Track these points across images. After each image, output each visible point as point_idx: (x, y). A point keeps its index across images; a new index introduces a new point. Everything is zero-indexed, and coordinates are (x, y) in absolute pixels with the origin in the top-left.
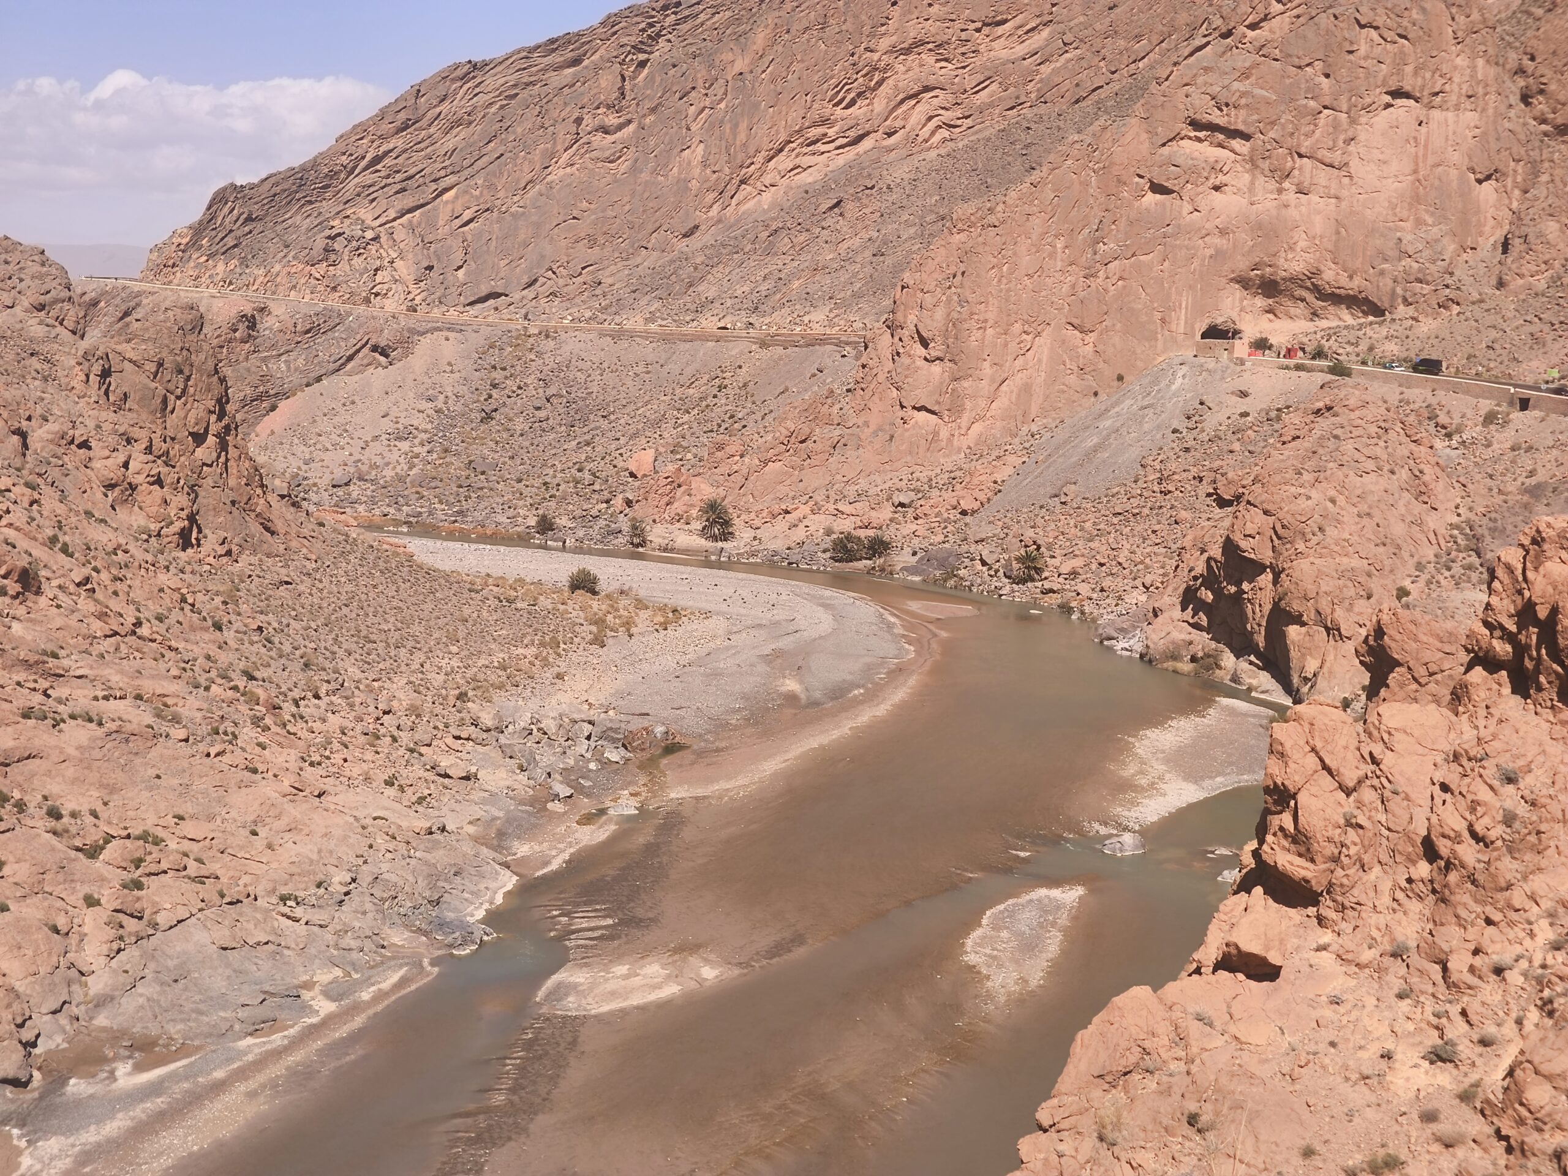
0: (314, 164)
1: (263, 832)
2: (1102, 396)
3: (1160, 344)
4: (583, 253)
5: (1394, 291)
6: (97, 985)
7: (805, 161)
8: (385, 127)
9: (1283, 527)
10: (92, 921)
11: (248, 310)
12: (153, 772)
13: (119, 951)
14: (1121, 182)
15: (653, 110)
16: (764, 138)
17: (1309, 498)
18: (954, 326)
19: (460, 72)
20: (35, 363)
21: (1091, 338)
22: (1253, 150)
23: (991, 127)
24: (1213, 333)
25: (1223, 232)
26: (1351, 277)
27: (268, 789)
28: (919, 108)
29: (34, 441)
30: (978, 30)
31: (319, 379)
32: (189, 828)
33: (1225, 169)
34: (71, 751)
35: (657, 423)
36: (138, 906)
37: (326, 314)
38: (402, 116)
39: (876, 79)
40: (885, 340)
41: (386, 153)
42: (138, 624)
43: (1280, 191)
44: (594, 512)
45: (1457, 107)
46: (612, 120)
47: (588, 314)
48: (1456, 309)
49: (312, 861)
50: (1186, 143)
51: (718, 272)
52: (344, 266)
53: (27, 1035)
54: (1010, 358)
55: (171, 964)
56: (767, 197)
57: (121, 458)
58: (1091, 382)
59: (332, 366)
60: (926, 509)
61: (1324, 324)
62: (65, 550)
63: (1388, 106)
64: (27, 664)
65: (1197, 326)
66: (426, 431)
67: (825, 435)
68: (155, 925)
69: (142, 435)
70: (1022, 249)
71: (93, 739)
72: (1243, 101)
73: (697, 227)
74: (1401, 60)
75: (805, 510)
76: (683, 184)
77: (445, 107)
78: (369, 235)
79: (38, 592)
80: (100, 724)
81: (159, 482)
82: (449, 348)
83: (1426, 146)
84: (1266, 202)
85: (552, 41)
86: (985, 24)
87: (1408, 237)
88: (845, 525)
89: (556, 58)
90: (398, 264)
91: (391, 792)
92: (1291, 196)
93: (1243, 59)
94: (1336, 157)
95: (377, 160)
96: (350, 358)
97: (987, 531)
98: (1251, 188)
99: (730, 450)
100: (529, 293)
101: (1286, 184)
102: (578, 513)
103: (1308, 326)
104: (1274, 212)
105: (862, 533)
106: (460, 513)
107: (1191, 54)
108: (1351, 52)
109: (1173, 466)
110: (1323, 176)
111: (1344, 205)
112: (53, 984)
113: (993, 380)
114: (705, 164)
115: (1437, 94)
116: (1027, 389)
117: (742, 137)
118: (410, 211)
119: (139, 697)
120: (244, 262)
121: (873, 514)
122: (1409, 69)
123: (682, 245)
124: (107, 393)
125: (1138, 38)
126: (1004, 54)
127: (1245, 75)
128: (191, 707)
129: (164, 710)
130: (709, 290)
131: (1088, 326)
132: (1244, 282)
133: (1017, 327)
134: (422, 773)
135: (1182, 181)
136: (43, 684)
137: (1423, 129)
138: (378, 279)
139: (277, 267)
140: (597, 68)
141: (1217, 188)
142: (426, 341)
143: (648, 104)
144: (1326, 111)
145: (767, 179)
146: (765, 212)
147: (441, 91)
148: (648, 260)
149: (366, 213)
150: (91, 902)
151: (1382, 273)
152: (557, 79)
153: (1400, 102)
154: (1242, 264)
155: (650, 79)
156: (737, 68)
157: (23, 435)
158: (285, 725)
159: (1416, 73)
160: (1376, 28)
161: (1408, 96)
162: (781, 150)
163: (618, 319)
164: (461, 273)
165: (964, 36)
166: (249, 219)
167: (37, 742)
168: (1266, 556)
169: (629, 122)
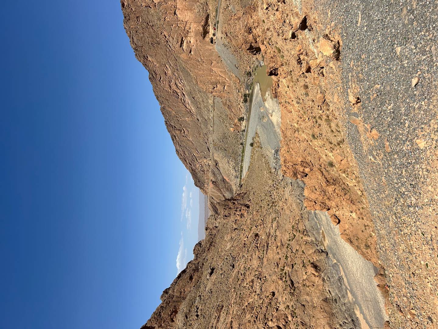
0: (191, 173)
1: (292, 210)
2: (222, 60)
3: (214, 51)
4: (202, 135)
5: (205, 13)
6: (314, 240)
7: (187, 102)
8: (186, 163)
9: (245, 42)
10: (305, 238)
11: (211, 182)
12: (283, 224)
13: (309, 235)
14: (190, 58)
15: (181, 125)
16: (184, 109)
17: (240, 38)
18: (212, 83)
19: (177, 153)
20: (225, 225)
21: (213, 62)
22: (184, 37)
23: (181, 74)
24: (212, 42)
25: (197, 41)
26: (203, 20)
27: (285, 207)
28: (179, 85)
29: (236, 227)
30: (167, 76)
31: (221, 173)
32: (291, 221)
33: (187, 41)
34: (280, 235)
35: (226, 126)
36: (303, 231)
37: (212, 172)
38: (184, 161)
39: (174, 92)
40: (214, 93)
41: (189, 163)
42: (262, 220)
43: (190, 32)
44: (240, 137)
45: (176, 3)
46: (183, 131)
47: (210, 135)
48: (208, 3)
49: (296, 204)
50: (183, 47)
51: (204, 116)
52: (205, 169)
53: (321, 251)
54: (216, 74)
55: (311, 228)
56: (192, 108)
57: (237, 215)
58: (220, 61)
59: (219, 171)
60: (239, 88)
61: (210, 24)
62: (251, 228)
63: (177, 15)
64: (268, 238)
65: (211, 45)
66: (228, 159)
67: (228, 103)
68: (305, 229)
69: (234, 212)
70: (200, 73)
71: (279, 231)
72: (177, 39)
73: (197, 119)
74: (170, 13)
75: (239, 106)
76: (191, 121)
77: (182, 155)
78: (200, 165)
79: (258, 234)
80: (276, 230)
81: (240, 210)
82: (216, 155)
83: (183, 8)
84: (192, 34)
85: (172, 140)
86: (166, 75)
87: (197, 11)
88: (242, 100)
89: (175, 139)
90: (204, 161)
91: (285, 188)
92: (191, 30)
93: (171, 39)
94: (185, 23)
95: (190, 164)
96: (218, 169)
97: (243, 79)
98: (190, 37)
99: (230, 117)
100: (208, 143)
101: (189, 31)
102: (240, 139)
103: (210, 27)
104: (193, 33)
105: (243, 98)
106: (240, 155)
107: (171, 47)
108: (169, 22)
109: (233, 50)
110: (188, 25)
111: (192, 22)
112: (314, 245)
113: (220, 77)
114: (188, 118)
115: (175, 7)
116: (221, 72)
117: (184, 112)
118: (197, 160)
119: (272, 222)
120: (205, 182)
121: (240, 96)
122: (171, 12)
123: (200, 121)
124: (229, 216)
125: (167, 51)
126: (170, 72)
127: (173, 38)
128: (274, 216)
129: (274, 220)
130: (206, 118)
131: (211, 62)
132: (204, 37)
133: (212, 73)
134: (283, 182)
135: (189, 48)
136: (271, 236)
137: (180, 9)
138: (206, 164)
139: (205, 178)
140: (176, 133)
141: (190, 42)
142: (215, 158)
143: (180, 126)
144: (178, 25)
145: (190, 108)
146: (195, 108)
147: (180, 155)
148: (202, 126)
149: (198, 166)
150: (302, 238)
151: (202, 15)
152: (178, 139)
153: (176, 13)
154: (201, 38)
155: (177, 126)
156: (174, 113)
157: (235, 229)
158: (276, 202)
159: (172, 11)
160: (165, 17)
161: (175, 12)
162: (186, 106)
163: (211, 131)
164: (205, 153)
165: (168, 78)
166: (199, 182)
167: (279, 239)
168: (249, 44)
169: (183, 129)
